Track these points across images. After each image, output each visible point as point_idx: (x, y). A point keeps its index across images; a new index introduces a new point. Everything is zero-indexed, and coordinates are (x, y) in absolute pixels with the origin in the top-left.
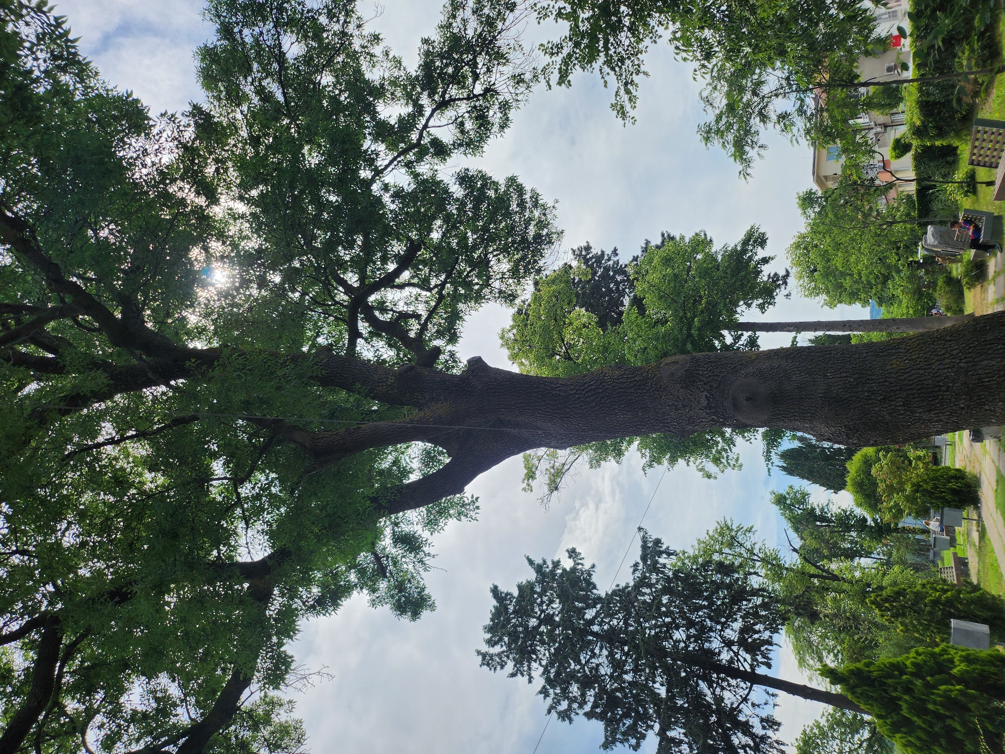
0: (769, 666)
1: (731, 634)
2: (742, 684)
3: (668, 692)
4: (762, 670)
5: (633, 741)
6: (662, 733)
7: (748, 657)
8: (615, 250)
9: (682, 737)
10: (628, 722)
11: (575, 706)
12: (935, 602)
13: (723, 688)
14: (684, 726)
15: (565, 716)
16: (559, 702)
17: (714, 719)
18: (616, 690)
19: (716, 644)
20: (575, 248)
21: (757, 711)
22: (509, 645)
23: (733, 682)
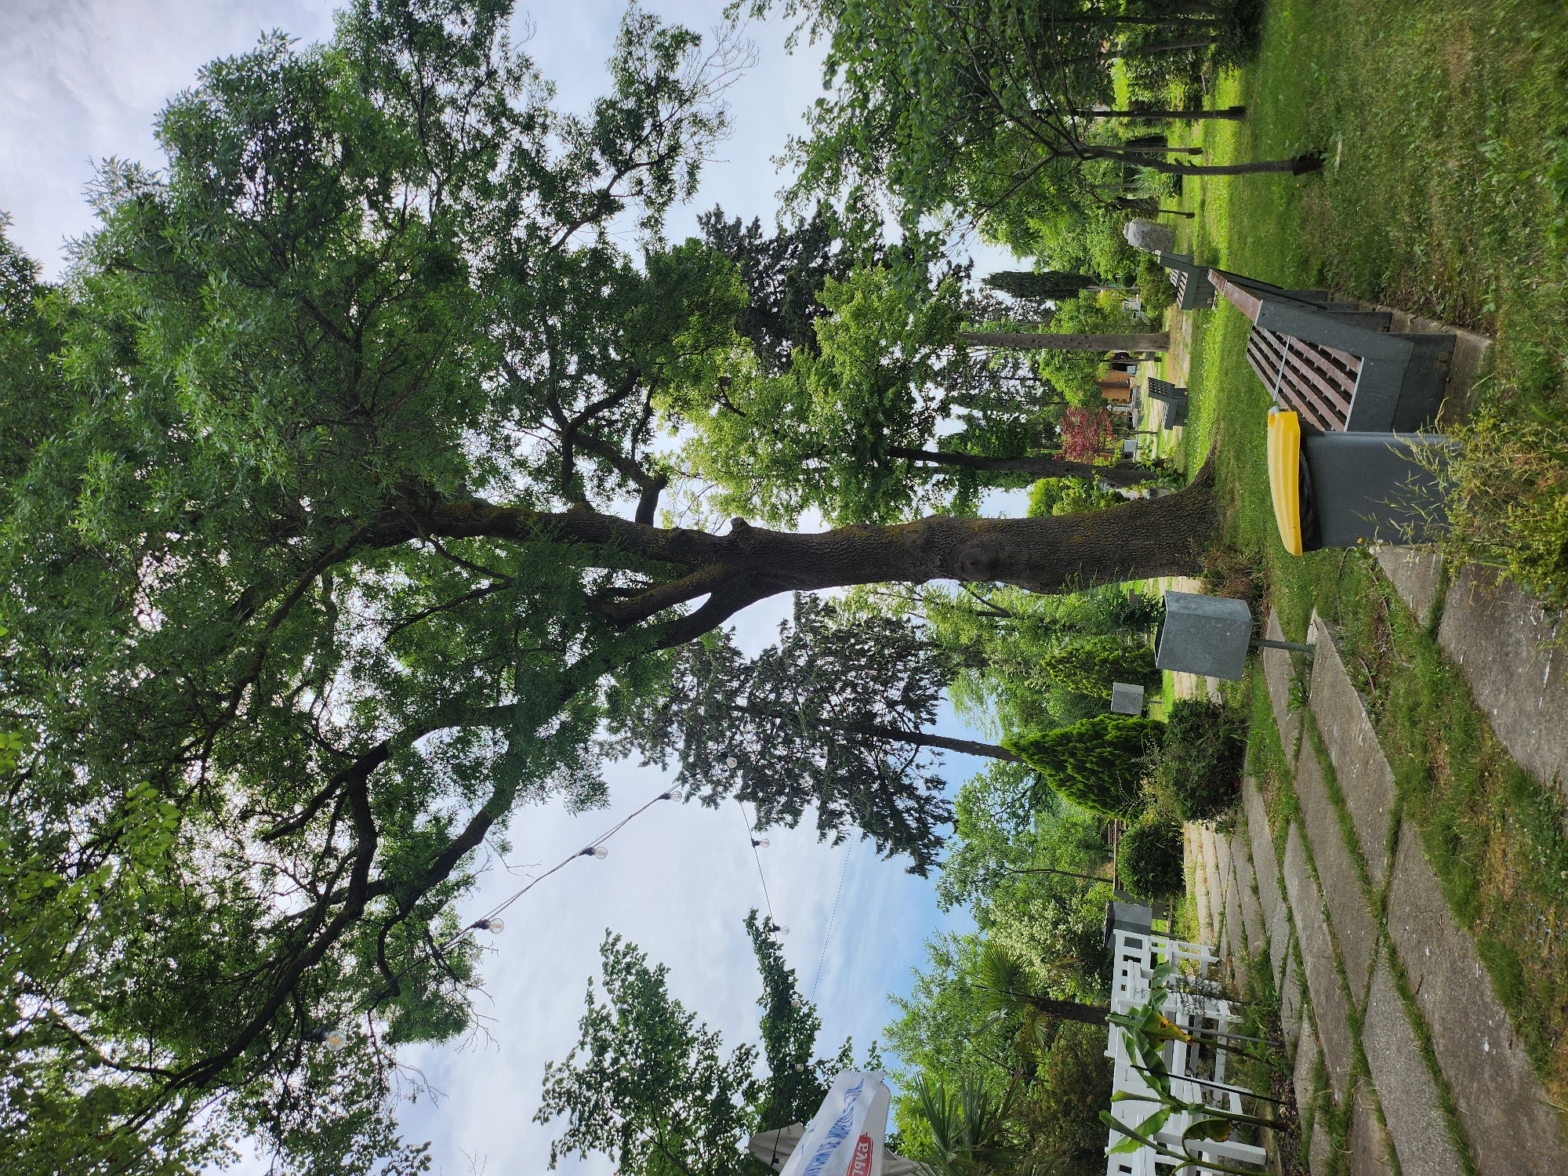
0: (933, 722)
1: (895, 694)
2: (907, 747)
3: (829, 762)
4: (927, 729)
5: (789, 818)
6: (823, 809)
7: (911, 716)
8: (757, 220)
9: (844, 808)
10: (783, 799)
11: (720, 789)
12: (1105, 661)
13: (886, 753)
14: (844, 796)
15: (710, 801)
16: (698, 788)
17: (875, 786)
18: (764, 767)
19: (879, 707)
20: (702, 214)
21: (922, 772)
22: (633, 730)
23: (896, 745)
